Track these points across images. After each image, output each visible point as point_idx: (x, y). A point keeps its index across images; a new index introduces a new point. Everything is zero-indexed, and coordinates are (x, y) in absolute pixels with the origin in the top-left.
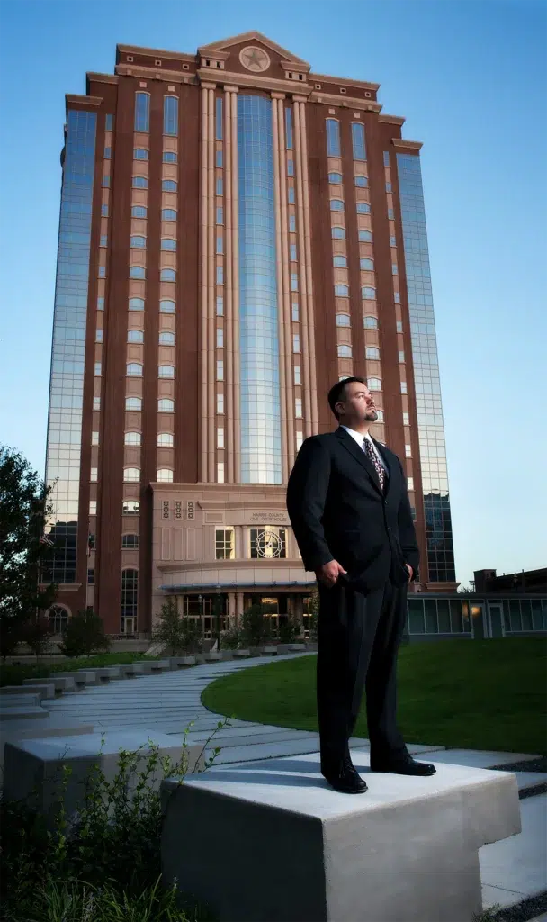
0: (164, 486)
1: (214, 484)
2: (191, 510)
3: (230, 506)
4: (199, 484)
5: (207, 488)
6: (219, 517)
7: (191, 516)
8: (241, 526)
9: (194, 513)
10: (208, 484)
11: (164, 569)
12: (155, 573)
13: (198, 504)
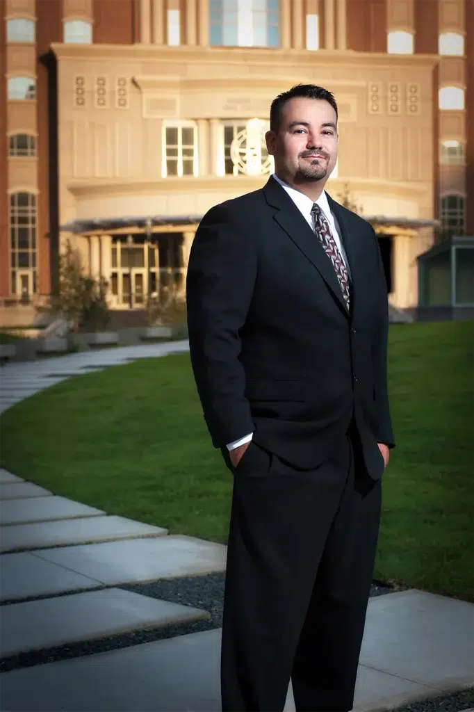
0: (76, 51)
1: (163, 48)
2: (122, 92)
3: (190, 85)
4: (136, 46)
5: (151, 54)
6: (167, 105)
7: (123, 103)
8: (208, 120)
9: (128, 97)
10: (153, 48)
11: (77, 191)
12: (65, 198)
13: (134, 82)
